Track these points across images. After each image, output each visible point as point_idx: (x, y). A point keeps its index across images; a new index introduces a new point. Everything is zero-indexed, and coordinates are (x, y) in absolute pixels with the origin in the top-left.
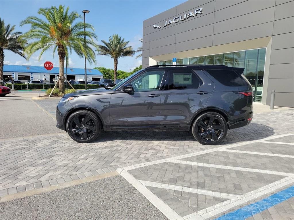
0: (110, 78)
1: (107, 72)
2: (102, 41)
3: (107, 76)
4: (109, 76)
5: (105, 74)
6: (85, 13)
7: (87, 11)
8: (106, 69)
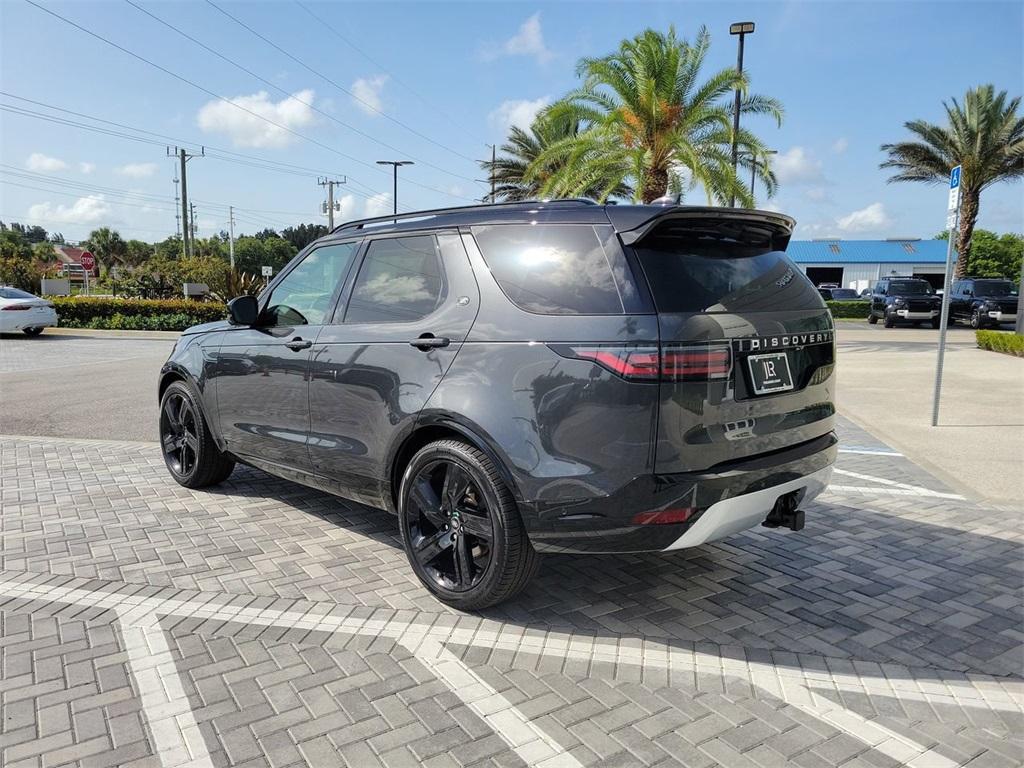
0: (1011, 276)
1: (996, 248)
2: (908, 125)
3: (996, 263)
4: (1006, 263)
5: (985, 258)
6: (742, 34)
7: (742, 24)
8: (993, 237)
